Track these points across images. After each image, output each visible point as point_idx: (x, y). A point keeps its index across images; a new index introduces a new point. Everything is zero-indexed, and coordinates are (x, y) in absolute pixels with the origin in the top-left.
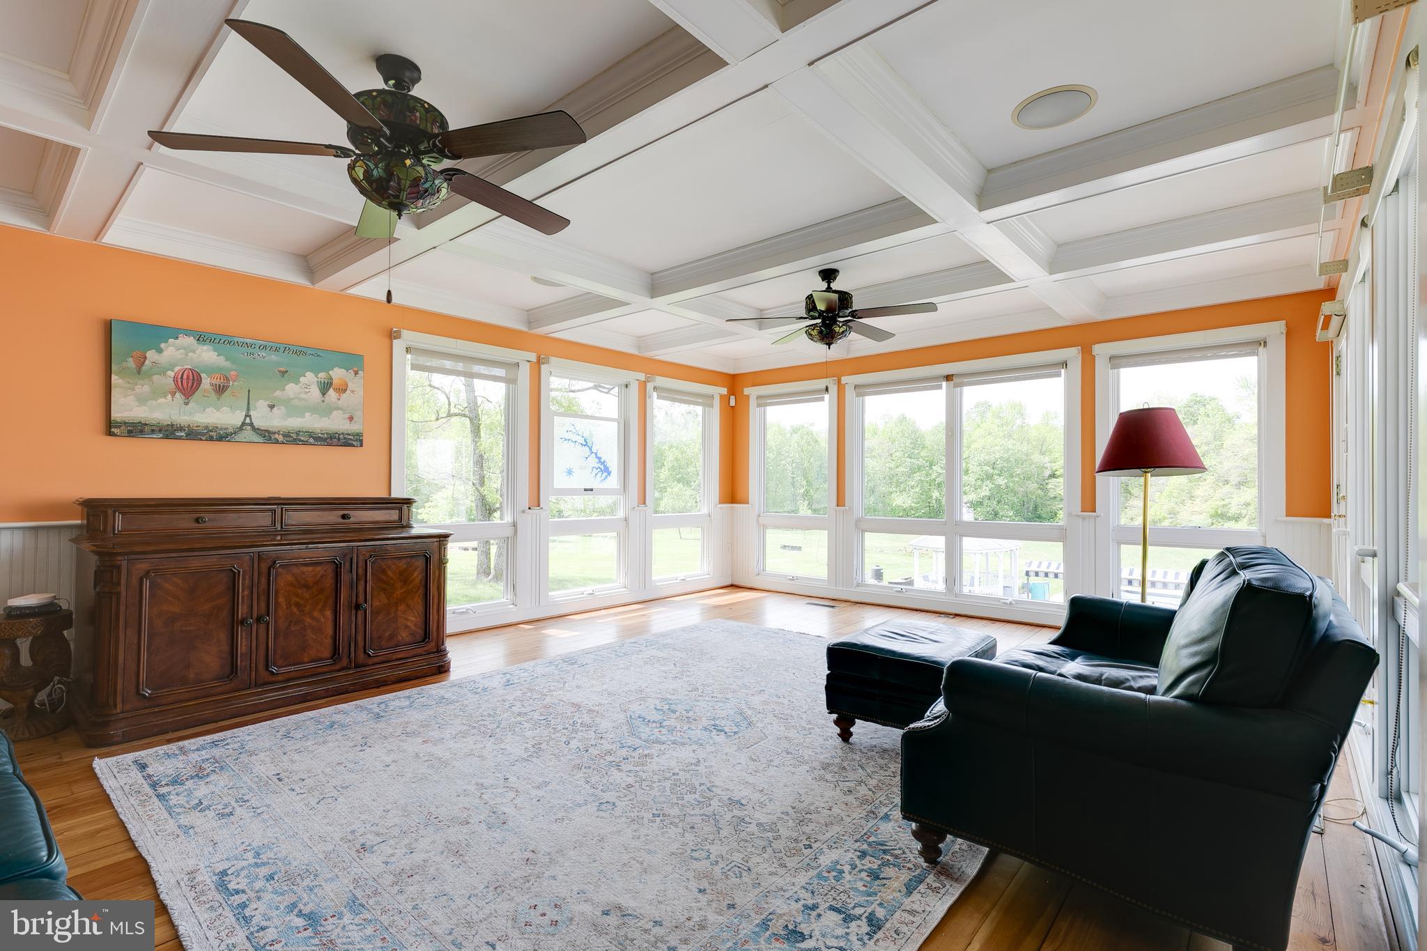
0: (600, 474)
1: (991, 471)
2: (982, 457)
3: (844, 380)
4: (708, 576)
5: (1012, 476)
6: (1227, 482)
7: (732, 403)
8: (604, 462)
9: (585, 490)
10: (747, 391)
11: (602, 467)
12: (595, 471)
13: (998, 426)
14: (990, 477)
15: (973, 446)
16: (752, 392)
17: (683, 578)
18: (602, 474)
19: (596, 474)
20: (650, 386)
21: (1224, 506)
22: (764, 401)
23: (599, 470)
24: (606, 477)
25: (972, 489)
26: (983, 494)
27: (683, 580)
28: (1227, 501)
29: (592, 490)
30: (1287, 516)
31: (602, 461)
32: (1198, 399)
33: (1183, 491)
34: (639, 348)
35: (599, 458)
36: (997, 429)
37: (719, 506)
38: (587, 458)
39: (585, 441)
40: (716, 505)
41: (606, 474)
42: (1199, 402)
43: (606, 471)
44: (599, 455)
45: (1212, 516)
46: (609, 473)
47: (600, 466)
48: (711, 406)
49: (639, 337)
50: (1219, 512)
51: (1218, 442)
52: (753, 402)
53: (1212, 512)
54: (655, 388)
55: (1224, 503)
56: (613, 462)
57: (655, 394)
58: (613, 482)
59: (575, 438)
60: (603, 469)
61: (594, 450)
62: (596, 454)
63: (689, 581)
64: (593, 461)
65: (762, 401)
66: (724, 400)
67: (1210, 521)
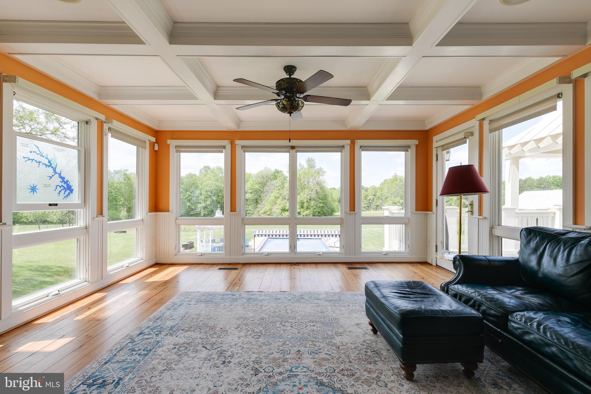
0: (63, 191)
1: (211, 194)
2: (208, 188)
3: (237, 142)
4: (142, 261)
5: (218, 196)
6: (285, 199)
7: (156, 148)
8: (67, 181)
9: (50, 205)
10: (169, 142)
11: (65, 186)
12: (59, 189)
13: (213, 176)
14: (210, 197)
15: (204, 184)
16: (172, 143)
17: (128, 265)
18: (65, 191)
19: (60, 192)
20: (106, 126)
21: (284, 206)
22: (179, 149)
23: (62, 188)
24: (69, 194)
25: (203, 201)
26: (208, 203)
27: (128, 266)
28: (286, 205)
29: (56, 205)
30: (416, 211)
31: (65, 180)
32: (277, 171)
33: (273, 201)
34: (99, 95)
35: (63, 178)
36: (213, 177)
37: (149, 214)
38: (51, 177)
39: (49, 162)
40: (147, 213)
41: (69, 191)
42: (277, 172)
43: (69, 189)
44: (62, 175)
45: (281, 210)
46: (72, 191)
47: (64, 185)
48: (145, 148)
49: (100, 86)
50: (283, 209)
51: (283, 186)
52: (172, 150)
53: (281, 208)
54: (110, 129)
55: (284, 205)
56: (75, 182)
57: (110, 135)
58: (76, 198)
59: (38, 158)
60: (66, 187)
61: (58, 171)
62: (60, 174)
63: (132, 267)
64: (57, 180)
65: (178, 149)
66: (152, 145)
67: (281, 211)
